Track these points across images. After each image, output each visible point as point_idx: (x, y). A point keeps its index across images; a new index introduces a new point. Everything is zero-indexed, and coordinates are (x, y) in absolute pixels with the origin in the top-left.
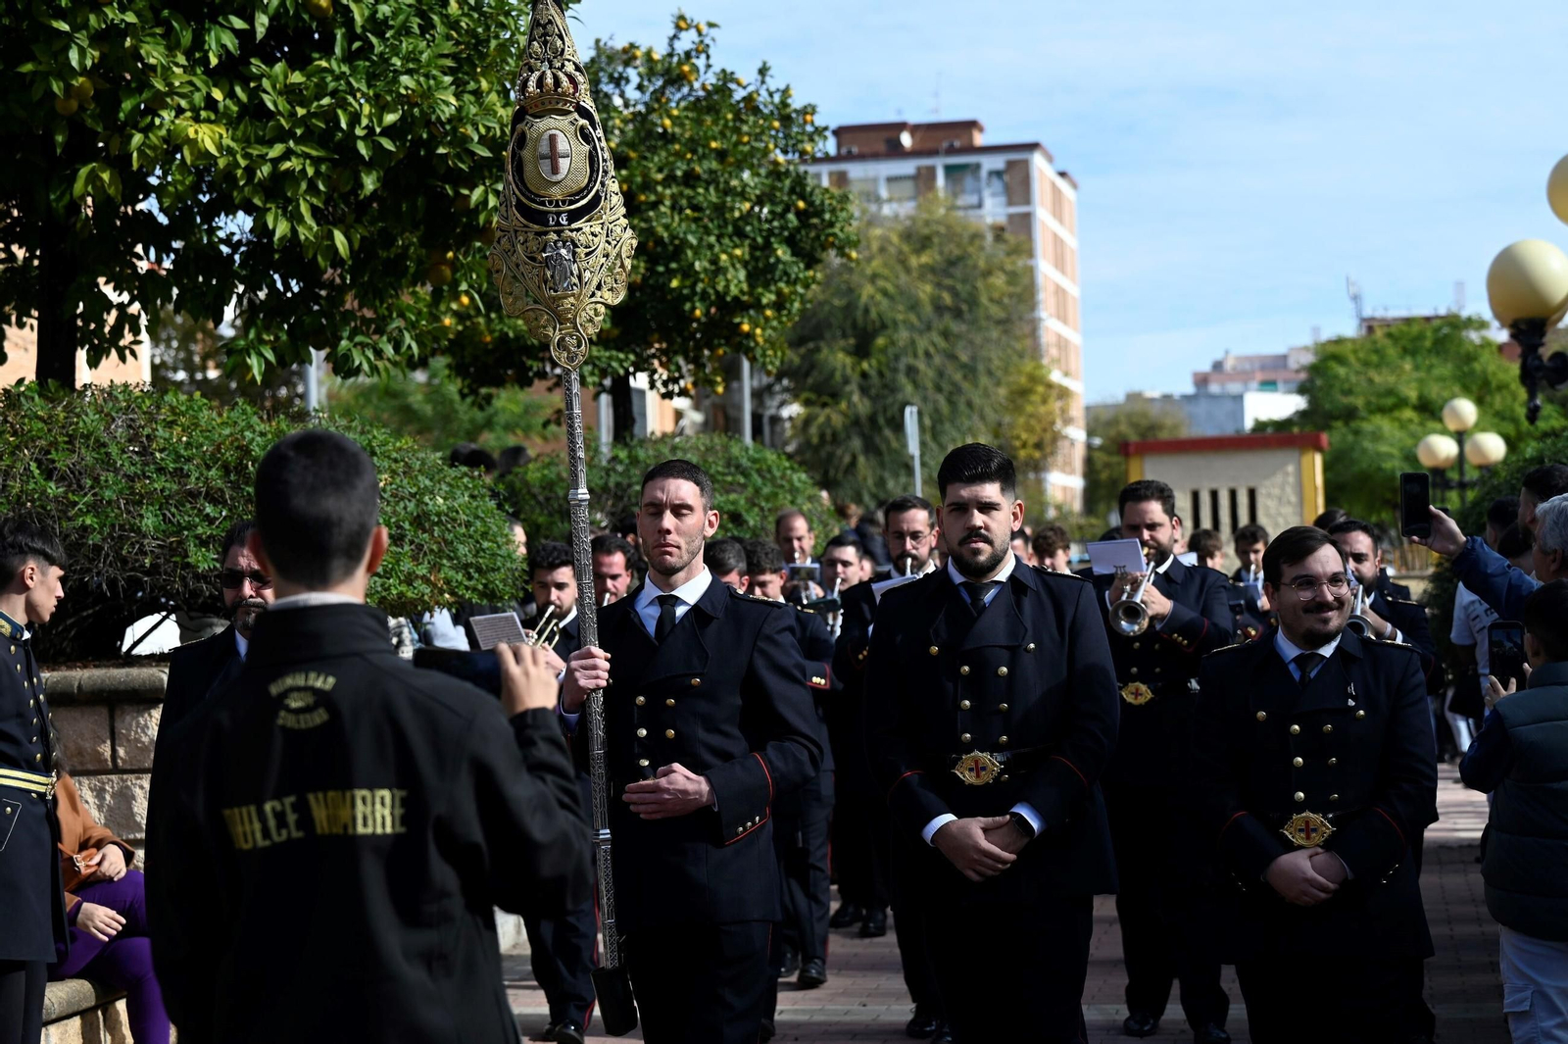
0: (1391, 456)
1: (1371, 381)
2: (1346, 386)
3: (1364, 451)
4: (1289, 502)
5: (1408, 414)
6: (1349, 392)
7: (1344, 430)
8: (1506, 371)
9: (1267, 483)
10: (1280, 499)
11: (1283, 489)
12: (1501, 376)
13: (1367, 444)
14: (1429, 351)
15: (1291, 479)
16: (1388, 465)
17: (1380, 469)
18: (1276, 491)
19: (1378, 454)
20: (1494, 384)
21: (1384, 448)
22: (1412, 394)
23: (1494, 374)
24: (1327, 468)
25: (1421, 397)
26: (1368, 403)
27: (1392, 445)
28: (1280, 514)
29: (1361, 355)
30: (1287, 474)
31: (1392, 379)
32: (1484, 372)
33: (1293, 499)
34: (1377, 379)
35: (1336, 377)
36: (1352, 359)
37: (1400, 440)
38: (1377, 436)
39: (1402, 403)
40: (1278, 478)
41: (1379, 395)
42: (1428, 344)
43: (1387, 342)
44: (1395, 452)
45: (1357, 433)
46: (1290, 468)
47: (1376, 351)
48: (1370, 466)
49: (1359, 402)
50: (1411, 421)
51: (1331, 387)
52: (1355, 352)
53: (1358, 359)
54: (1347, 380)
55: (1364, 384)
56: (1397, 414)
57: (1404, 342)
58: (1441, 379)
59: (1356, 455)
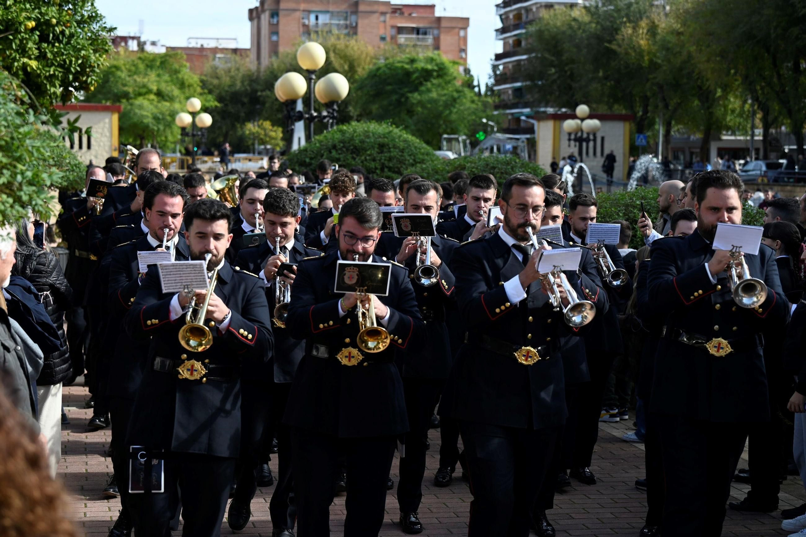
0: (148, 117)
1: (135, 81)
2: (124, 82)
3: (135, 114)
4: (106, 136)
5: (152, 97)
6: (124, 85)
7: (127, 103)
8: (192, 78)
9: (96, 126)
10: (102, 134)
11: (103, 129)
12: (191, 81)
13: (137, 111)
14: (159, 67)
15: (107, 126)
16: (145, 121)
17: (142, 122)
18: (100, 131)
19: (142, 116)
20: (187, 84)
21: (145, 113)
22: (154, 88)
23: (187, 79)
24: (120, 119)
25: (158, 90)
26: (134, 91)
27: (148, 112)
28: (101, 141)
29: (127, 67)
30: (105, 123)
31: (146, 80)
32: (183, 78)
33: (108, 134)
34: (138, 79)
35: (120, 77)
36: (123, 68)
37: (152, 110)
38: (141, 107)
39: (150, 91)
40: (101, 125)
41: (140, 88)
42: (158, 63)
43: (140, 62)
44: (149, 115)
45: (131, 105)
46: (107, 120)
47: (134, 65)
48: (138, 121)
49: (130, 90)
50: (153, 100)
51: (117, 82)
52: (125, 65)
53: (126, 68)
54: (125, 79)
55: (132, 82)
56: (147, 96)
57: (146, 62)
58: (166, 82)
59: (132, 115)
